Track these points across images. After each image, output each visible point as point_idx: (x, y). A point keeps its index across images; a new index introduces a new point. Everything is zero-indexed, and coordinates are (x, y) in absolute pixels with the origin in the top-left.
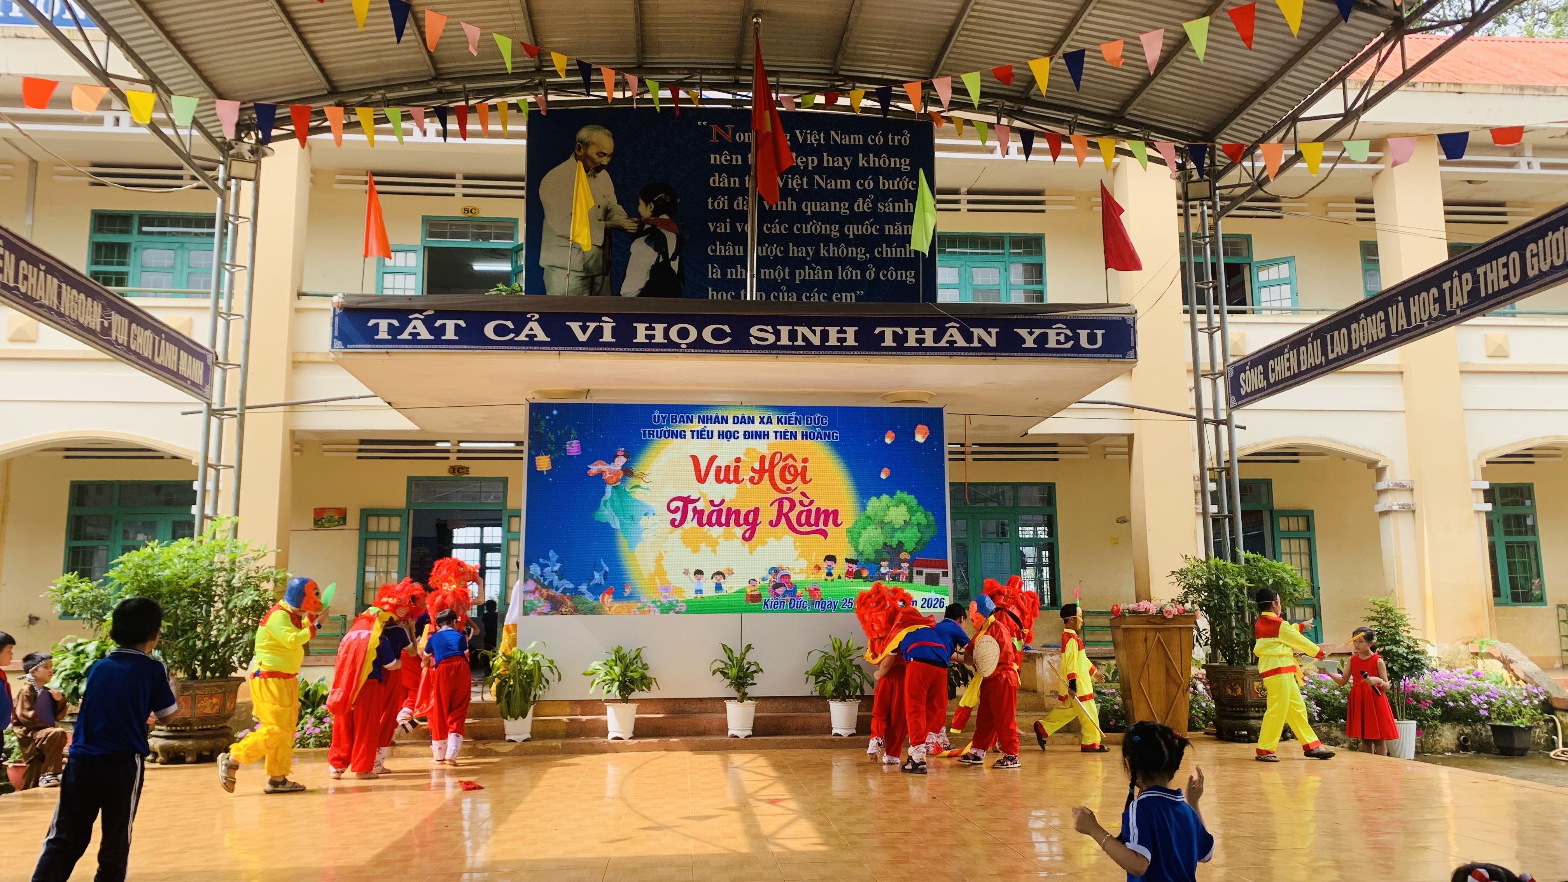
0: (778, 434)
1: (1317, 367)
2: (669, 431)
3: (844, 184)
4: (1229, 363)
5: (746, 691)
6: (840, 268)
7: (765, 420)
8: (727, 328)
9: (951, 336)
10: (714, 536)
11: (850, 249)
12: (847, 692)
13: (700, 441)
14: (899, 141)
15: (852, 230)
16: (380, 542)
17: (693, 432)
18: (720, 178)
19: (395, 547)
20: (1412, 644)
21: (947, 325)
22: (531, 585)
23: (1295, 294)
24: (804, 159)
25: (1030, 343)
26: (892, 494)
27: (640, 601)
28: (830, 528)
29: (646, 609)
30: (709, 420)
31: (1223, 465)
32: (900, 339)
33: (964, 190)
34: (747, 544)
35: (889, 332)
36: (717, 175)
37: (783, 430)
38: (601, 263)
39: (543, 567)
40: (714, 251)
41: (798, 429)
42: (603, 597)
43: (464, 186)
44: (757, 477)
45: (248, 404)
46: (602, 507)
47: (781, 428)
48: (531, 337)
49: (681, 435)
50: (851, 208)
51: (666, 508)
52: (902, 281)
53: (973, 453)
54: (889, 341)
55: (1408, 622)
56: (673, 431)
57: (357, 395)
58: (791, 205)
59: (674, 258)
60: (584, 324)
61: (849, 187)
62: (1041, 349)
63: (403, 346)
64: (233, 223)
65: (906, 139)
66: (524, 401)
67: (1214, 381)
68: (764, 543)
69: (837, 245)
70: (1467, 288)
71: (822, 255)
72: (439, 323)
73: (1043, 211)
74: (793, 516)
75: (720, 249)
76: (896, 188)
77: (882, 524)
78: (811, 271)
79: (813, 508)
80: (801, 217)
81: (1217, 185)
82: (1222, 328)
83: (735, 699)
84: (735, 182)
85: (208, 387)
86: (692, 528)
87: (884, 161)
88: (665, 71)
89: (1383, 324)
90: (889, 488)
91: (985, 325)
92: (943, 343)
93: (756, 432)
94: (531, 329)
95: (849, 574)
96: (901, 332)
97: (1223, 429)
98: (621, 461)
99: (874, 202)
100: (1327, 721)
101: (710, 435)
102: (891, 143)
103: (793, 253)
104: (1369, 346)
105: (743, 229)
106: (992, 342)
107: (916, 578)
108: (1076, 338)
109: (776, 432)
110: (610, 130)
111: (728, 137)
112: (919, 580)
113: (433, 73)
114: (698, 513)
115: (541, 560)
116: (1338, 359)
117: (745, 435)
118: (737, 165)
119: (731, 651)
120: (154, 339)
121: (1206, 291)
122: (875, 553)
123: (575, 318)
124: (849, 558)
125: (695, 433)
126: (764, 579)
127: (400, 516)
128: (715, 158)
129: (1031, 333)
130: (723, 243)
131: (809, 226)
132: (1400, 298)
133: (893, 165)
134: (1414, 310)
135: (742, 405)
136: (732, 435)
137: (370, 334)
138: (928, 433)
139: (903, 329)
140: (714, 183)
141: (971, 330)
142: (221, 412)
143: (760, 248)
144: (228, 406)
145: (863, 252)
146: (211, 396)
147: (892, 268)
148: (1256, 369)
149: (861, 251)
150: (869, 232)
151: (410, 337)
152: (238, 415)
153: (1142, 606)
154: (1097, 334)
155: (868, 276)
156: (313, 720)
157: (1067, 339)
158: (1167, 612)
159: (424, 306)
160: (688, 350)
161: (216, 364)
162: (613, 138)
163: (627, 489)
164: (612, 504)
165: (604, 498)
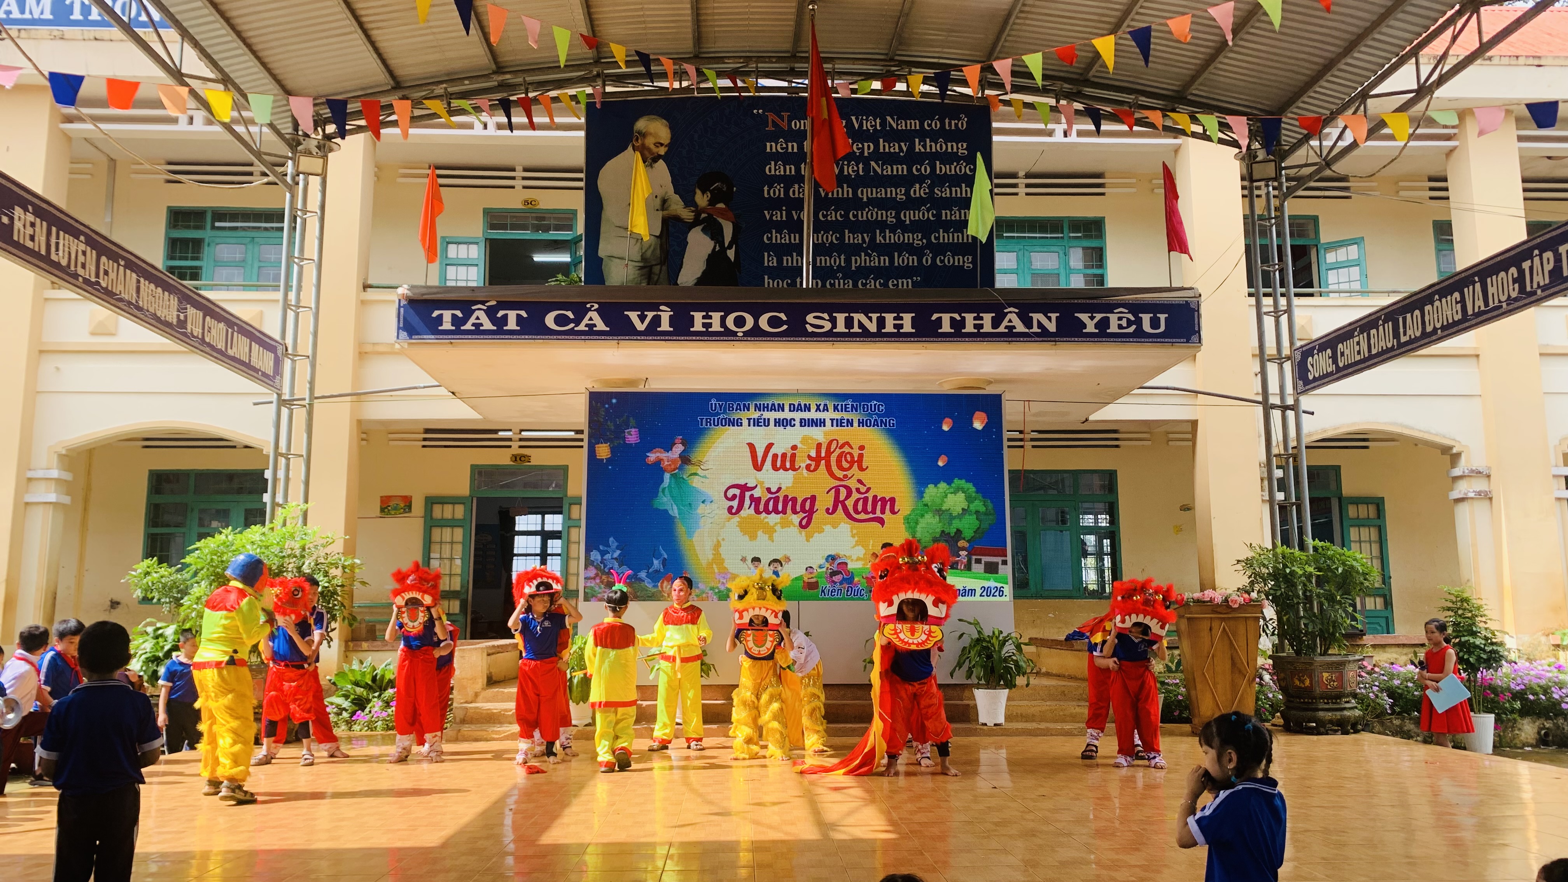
0: (835, 422)
1: (1388, 350)
2: (725, 419)
3: (901, 169)
4: (1295, 347)
6: (896, 254)
7: (821, 408)
8: (783, 316)
9: (1010, 321)
10: (771, 524)
11: (906, 235)
13: (756, 428)
14: (956, 125)
15: (908, 216)
16: (444, 529)
17: (749, 419)
18: (775, 165)
19: (459, 533)
20: (1490, 635)
21: (1005, 311)
22: (592, 572)
23: (1364, 276)
24: (860, 146)
25: (1091, 328)
26: (949, 482)
28: (887, 516)
29: (704, 595)
30: (766, 408)
31: (1290, 452)
32: (957, 325)
33: (1022, 174)
34: (804, 532)
35: (946, 318)
36: (773, 163)
37: (839, 418)
38: (658, 252)
39: (603, 554)
40: (770, 239)
41: (855, 417)
43: (524, 178)
44: (813, 463)
45: (316, 394)
46: (660, 494)
47: (837, 415)
48: (591, 326)
49: (739, 423)
50: (907, 193)
51: (723, 494)
52: (959, 266)
53: (1032, 440)
54: (946, 328)
55: (1486, 612)
56: (730, 420)
57: (422, 385)
58: (847, 192)
59: (730, 247)
60: (643, 313)
61: (905, 173)
62: (1103, 333)
63: (466, 337)
64: (301, 217)
65: (963, 124)
66: (584, 390)
67: (1281, 365)
68: (821, 531)
69: (893, 231)
70: (1548, 267)
71: (878, 242)
72: (500, 314)
73: (1103, 194)
74: (850, 503)
75: (776, 237)
76: (953, 172)
77: (939, 512)
78: (867, 258)
79: (870, 495)
80: (857, 204)
81: (1283, 165)
82: (1289, 311)
84: (791, 170)
85: (278, 377)
86: (749, 515)
87: (941, 146)
88: (720, 60)
89: (1459, 305)
90: (946, 475)
91: (1045, 309)
92: (1002, 329)
93: (813, 420)
94: (591, 319)
96: (958, 318)
97: (1291, 414)
98: (678, 449)
99: (931, 187)
100: (1399, 714)
101: (766, 423)
102: (947, 128)
103: (849, 240)
104: (1443, 328)
105: (799, 217)
106: (1052, 327)
107: (974, 566)
108: (1139, 322)
109: (832, 420)
110: (668, 121)
111: (784, 125)
112: (978, 568)
113: (494, 67)
114: (756, 501)
115: (601, 547)
116: (1411, 341)
117: (801, 422)
118: (793, 153)
120: (227, 331)
121: (1272, 274)
123: (633, 307)
125: (752, 421)
126: (820, 567)
127: (464, 503)
128: (771, 146)
129: (1092, 318)
130: (779, 231)
131: (865, 213)
132: (1476, 279)
133: (950, 150)
134: (1491, 290)
135: (798, 394)
136: (788, 423)
137: (434, 327)
138: (986, 420)
139: (960, 316)
140: (770, 171)
141: (1031, 315)
142: (291, 403)
143: (815, 236)
144: (297, 397)
145: (920, 238)
146: (281, 386)
147: (949, 253)
148: (1324, 352)
149: (918, 237)
150: (926, 218)
151: (473, 328)
152: (307, 405)
153: (1206, 596)
154: (1160, 318)
155: (924, 262)
156: (380, 704)
157: (1130, 323)
158: (1232, 601)
159: (486, 297)
160: (744, 338)
161: (286, 356)
162: (670, 128)
163: (685, 477)
164: (671, 492)
165: (662, 487)
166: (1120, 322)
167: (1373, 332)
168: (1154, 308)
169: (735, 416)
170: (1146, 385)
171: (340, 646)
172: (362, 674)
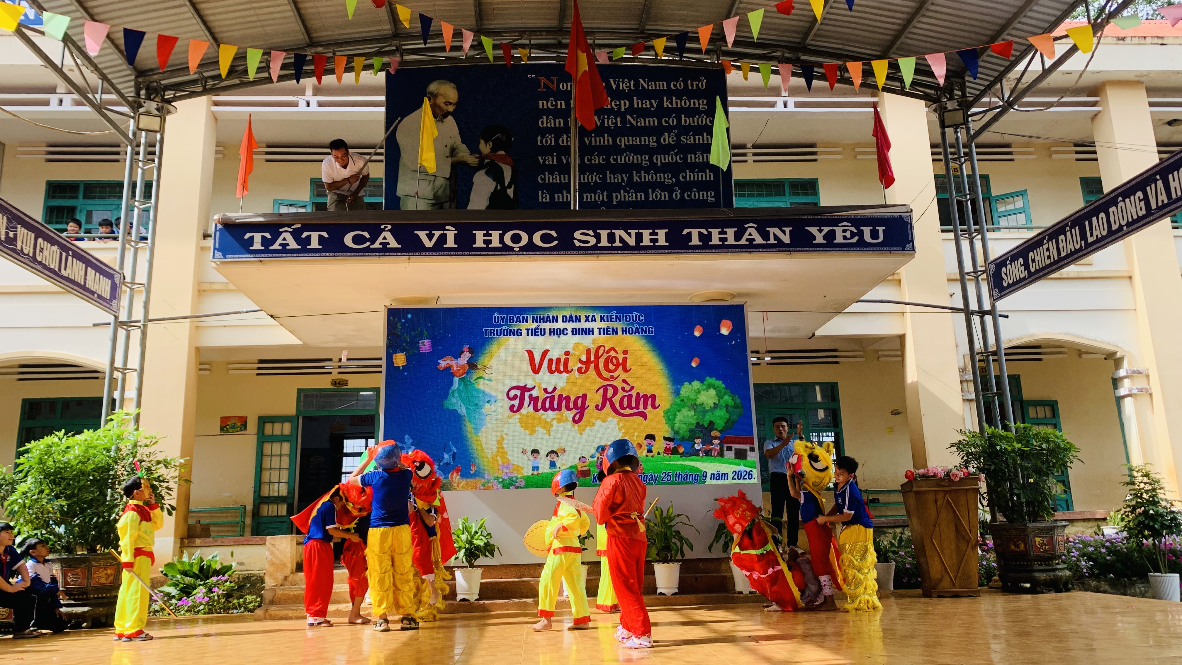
0: (602, 330)
1: (1077, 251)
2: (507, 330)
3: (653, 122)
4: (990, 261)
6: (650, 191)
7: (590, 319)
8: (553, 233)
9: (750, 235)
10: (548, 420)
11: (658, 175)
12: (669, 555)
13: (534, 337)
14: (697, 85)
15: (660, 160)
16: (274, 444)
17: (528, 330)
18: (547, 119)
19: (286, 447)
20: (1169, 505)
21: (746, 226)
23: (1029, 220)
24: (618, 103)
25: (819, 239)
26: (702, 381)
27: (484, 478)
28: (649, 411)
29: (489, 485)
30: (542, 319)
31: (989, 351)
32: (705, 239)
33: (749, 145)
34: (577, 426)
35: (695, 233)
36: (545, 117)
37: (605, 327)
38: (448, 192)
40: (543, 179)
41: (619, 326)
42: (452, 474)
44: (584, 366)
45: (151, 317)
46: (450, 396)
47: (604, 325)
48: (385, 244)
49: (518, 333)
50: (658, 141)
51: (505, 395)
52: (703, 200)
54: (695, 241)
55: (1163, 485)
56: (511, 330)
57: (245, 310)
58: (608, 140)
59: (509, 186)
60: (431, 232)
61: (656, 124)
62: (830, 244)
63: (274, 255)
64: (142, 169)
65: (703, 84)
66: (383, 308)
67: (978, 279)
68: (592, 425)
69: (647, 172)
71: (635, 180)
72: (305, 235)
73: (816, 160)
74: (616, 400)
75: (549, 178)
76: (696, 124)
77: (694, 406)
78: (626, 194)
79: (634, 393)
80: (616, 150)
81: (969, 113)
82: (982, 232)
84: (560, 123)
85: (115, 302)
86: (529, 413)
87: (685, 102)
88: (499, 33)
89: (1142, 203)
90: (699, 375)
91: (780, 224)
92: (743, 241)
93: (582, 329)
94: (385, 238)
95: (667, 451)
96: (705, 232)
97: (988, 319)
98: (466, 356)
99: (678, 136)
101: (543, 333)
102: (690, 87)
103: (610, 180)
104: (1128, 224)
105: (567, 160)
106: (786, 239)
109: (599, 329)
110: (456, 84)
111: (554, 87)
112: (730, 455)
113: (308, 41)
114: (534, 400)
116: (1098, 240)
117: (572, 331)
118: (561, 109)
120: (61, 255)
121: (965, 204)
122: (689, 431)
123: (422, 227)
124: (666, 436)
125: (530, 331)
126: (592, 457)
127: (291, 422)
128: (543, 104)
129: (820, 231)
130: (551, 173)
131: (623, 157)
132: (1158, 177)
133: (692, 105)
134: (1173, 185)
135: (570, 307)
136: (559, 332)
137: (246, 247)
138: (732, 327)
139: (708, 231)
140: (542, 124)
141: (767, 229)
142: (127, 324)
143: (582, 176)
144: (133, 319)
145: (670, 176)
146: (119, 310)
147: (694, 189)
148: (1016, 262)
149: (668, 176)
150: (674, 160)
151: (281, 248)
152: (142, 327)
153: (930, 471)
154: (878, 230)
155: (674, 197)
156: (204, 590)
157: (853, 235)
158: (953, 475)
159: (292, 220)
160: (521, 253)
161: (124, 284)
162: (458, 90)
163: (472, 380)
164: (459, 394)
165: (452, 388)
166: (844, 234)
167: (1062, 237)
168: (873, 222)
170: (862, 298)
171: (175, 542)
172: (191, 565)
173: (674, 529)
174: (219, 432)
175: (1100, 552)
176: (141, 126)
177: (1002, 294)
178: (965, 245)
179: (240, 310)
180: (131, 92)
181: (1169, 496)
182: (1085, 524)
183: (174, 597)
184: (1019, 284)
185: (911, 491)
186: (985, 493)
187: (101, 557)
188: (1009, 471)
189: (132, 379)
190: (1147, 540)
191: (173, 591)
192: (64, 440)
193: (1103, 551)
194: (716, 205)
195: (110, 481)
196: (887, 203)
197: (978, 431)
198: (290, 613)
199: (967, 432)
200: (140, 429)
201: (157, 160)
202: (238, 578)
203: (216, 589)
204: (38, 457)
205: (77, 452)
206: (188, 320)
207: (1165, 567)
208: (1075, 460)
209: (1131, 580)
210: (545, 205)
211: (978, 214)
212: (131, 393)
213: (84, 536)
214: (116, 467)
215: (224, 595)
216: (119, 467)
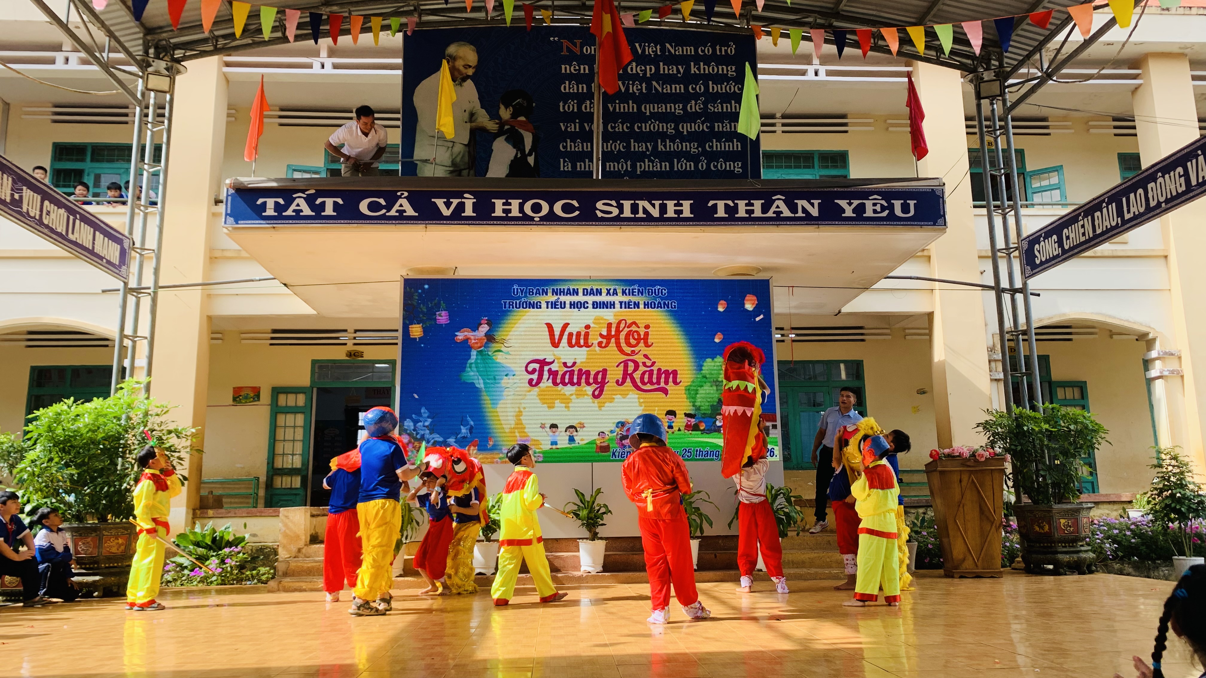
0: (623, 304)
1: (1113, 228)
2: (526, 302)
3: (679, 88)
4: (1023, 237)
5: (597, 530)
6: (676, 160)
7: (611, 291)
8: (575, 203)
9: (778, 207)
10: (568, 394)
11: (684, 144)
13: (554, 310)
14: (726, 51)
15: (686, 128)
16: (288, 416)
17: (547, 303)
18: (569, 84)
19: (301, 418)
21: (774, 198)
23: (1063, 195)
24: (643, 68)
25: (849, 212)
28: (671, 387)
30: (562, 292)
31: (1021, 330)
32: (731, 211)
33: (777, 115)
34: (596, 401)
35: (721, 205)
36: (567, 82)
38: (466, 159)
39: (415, 422)
40: (565, 147)
41: (641, 300)
44: (605, 341)
45: (160, 284)
46: (468, 369)
47: (626, 299)
48: (401, 212)
49: (537, 306)
50: (684, 109)
51: (524, 369)
52: (730, 170)
54: (721, 213)
55: (1192, 469)
56: (530, 302)
58: (632, 107)
59: (530, 154)
60: (448, 200)
61: (683, 91)
62: (859, 217)
63: (287, 222)
64: (150, 130)
65: (731, 50)
66: (399, 278)
67: (1009, 255)
68: (612, 400)
69: (673, 141)
71: (660, 149)
72: (319, 201)
73: (846, 132)
74: (637, 376)
75: (570, 146)
76: (724, 91)
78: (651, 164)
79: (655, 368)
80: (640, 117)
81: (1006, 84)
82: (1015, 208)
83: (587, 539)
84: (582, 88)
85: (124, 267)
86: (547, 387)
87: (713, 68)
89: (1182, 179)
91: (808, 197)
92: (770, 214)
93: (604, 302)
94: (401, 206)
95: (688, 427)
96: (732, 204)
97: (1019, 297)
99: (705, 104)
101: (563, 306)
102: (718, 53)
103: (634, 148)
104: (1167, 201)
105: (590, 128)
106: (815, 212)
108: (891, 207)
109: (621, 303)
110: (475, 47)
111: (577, 50)
114: (553, 374)
115: (414, 416)
116: (1135, 218)
117: (593, 304)
118: (584, 74)
119: (583, 495)
120: (69, 218)
122: (711, 408)
123: (439, 195)
124: (687, 412)
125: (549, 304)
126: (612, 432)
127: (305, 393)
128: (566, 68)
129: (850, 204)
130: (573, 141)
131: (648, 125)
132: (1199, 152)
133: (720, 72)
135: (590, 280)
136: (580, 305)
137: (259, 212)
138: (756, 302)
139: (733, 202)
140: (565, 89)
141: (796, 201)
142: (137, 291)
143: (605, 144)
144: (143, 286)
145: (696, 146)
146: (128, 276)
147: (721, 159)
148: (1050, 239)
149: (694, 145)
150: (701, 129)
151: (294, 214)
152: (152, 294)
153: (956, 451)
154: (909, 204)
155: (700, 168)
156: (217, 561)
157: (883, 209)
158: (979, 455)
159: (306, 186)
160: (542, 223)
161: (133, 249)
162: (478, 53)
163: (490, 353)
164: (477, 367)
165: (469, 361)
166: (875, 208)
167: (1098, 214)
168: (904, 195)
169: (535, 299)
170: (891, 275)
171: (187, 513)
172: (204, 536)
173: (694, 505)
174: (231, 402)
175: (1125, 535)
176: (149, 87)
177: (1034, 271)
178: (998, 221)
179: (253, 278)
180: (139, 51)
181: (1197, 480)
182: (1111, 506)
183: (186, 567)
184: (1052, 261)
185: (935, 471)
186: (1010, 474)
187: (112, 526)
188: (1036, 451)
189: (143, 347)
190: (1173, 523)
191: (185, 561)
192: (73, 408)
193: (1128, 533)
194: (743, 176)
195: (120, 450)
196: (920, 177)
197: (1005, 411)
198: (304, 585)
199: (994, 412)
200: (151, 398)
201: (166, 122)
202: (252, 550)
203: (229, 561)
204: (47, 425)
205: (87, 420)
206: (200, 287)
207: (1190, 550)
208: (1103, 442)
209: (1155, 563)
210: (566, 174)
211: (1012, 189)
212: (141, 361)
213: (94, 505)
214: (126, 436)
215: (237, 566)
216: (130, 436)
